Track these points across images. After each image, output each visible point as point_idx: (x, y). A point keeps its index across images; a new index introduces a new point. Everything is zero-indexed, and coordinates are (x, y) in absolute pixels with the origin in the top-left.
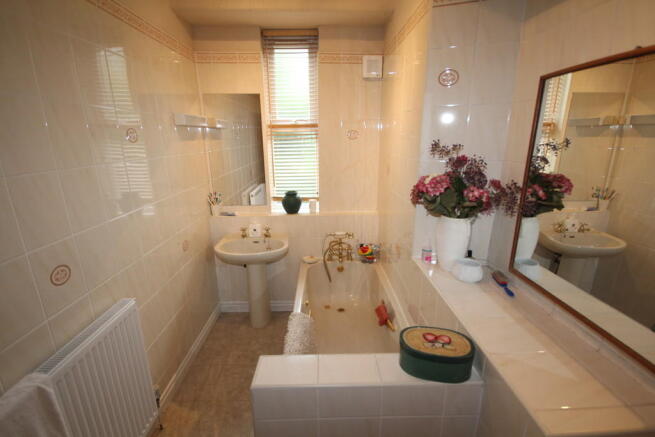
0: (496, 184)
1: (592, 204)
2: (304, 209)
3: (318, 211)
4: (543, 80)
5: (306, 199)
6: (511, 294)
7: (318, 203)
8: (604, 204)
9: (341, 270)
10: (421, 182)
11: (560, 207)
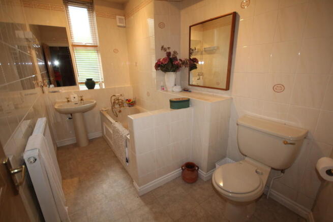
0: (181, 60)
1: (198, 78)
2: (97, 87)
3: (104, 87)
4: (190, 27)
5: (97, 82)
6: (190, 91)
7: (103, 84)
8: (201, 77)
9: (120, 111)
10: (159, 61)
11: (196, 68)
